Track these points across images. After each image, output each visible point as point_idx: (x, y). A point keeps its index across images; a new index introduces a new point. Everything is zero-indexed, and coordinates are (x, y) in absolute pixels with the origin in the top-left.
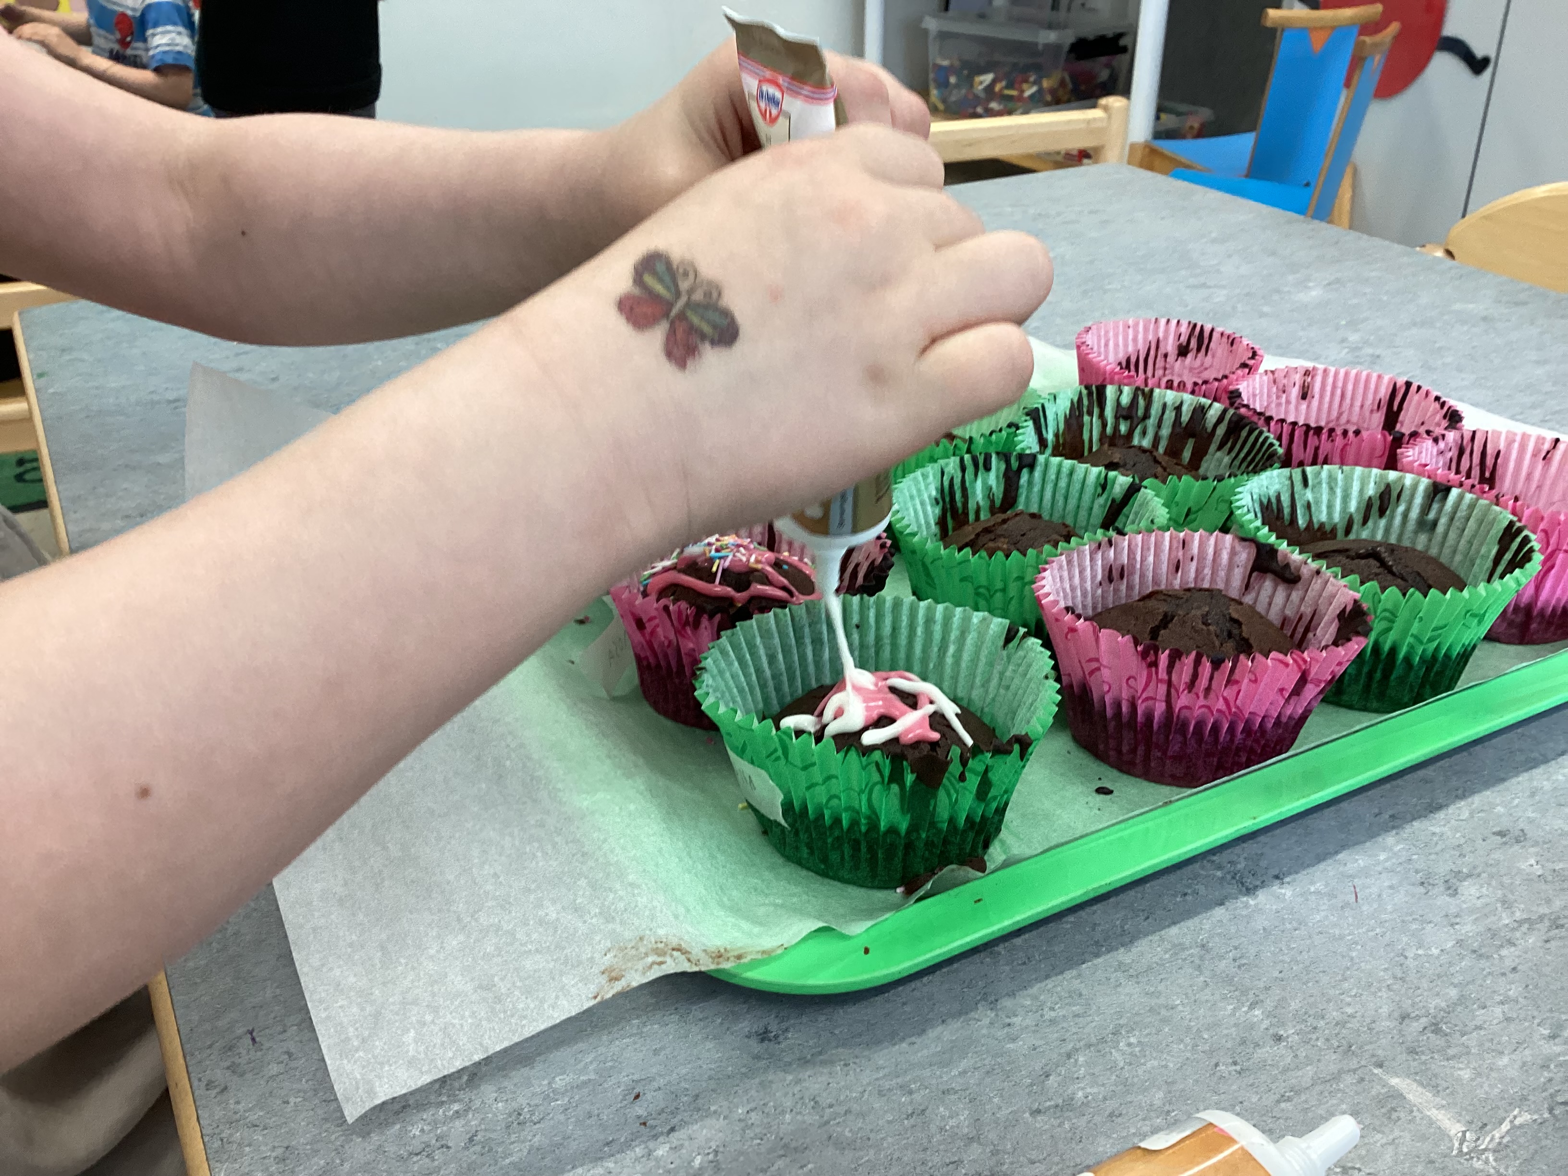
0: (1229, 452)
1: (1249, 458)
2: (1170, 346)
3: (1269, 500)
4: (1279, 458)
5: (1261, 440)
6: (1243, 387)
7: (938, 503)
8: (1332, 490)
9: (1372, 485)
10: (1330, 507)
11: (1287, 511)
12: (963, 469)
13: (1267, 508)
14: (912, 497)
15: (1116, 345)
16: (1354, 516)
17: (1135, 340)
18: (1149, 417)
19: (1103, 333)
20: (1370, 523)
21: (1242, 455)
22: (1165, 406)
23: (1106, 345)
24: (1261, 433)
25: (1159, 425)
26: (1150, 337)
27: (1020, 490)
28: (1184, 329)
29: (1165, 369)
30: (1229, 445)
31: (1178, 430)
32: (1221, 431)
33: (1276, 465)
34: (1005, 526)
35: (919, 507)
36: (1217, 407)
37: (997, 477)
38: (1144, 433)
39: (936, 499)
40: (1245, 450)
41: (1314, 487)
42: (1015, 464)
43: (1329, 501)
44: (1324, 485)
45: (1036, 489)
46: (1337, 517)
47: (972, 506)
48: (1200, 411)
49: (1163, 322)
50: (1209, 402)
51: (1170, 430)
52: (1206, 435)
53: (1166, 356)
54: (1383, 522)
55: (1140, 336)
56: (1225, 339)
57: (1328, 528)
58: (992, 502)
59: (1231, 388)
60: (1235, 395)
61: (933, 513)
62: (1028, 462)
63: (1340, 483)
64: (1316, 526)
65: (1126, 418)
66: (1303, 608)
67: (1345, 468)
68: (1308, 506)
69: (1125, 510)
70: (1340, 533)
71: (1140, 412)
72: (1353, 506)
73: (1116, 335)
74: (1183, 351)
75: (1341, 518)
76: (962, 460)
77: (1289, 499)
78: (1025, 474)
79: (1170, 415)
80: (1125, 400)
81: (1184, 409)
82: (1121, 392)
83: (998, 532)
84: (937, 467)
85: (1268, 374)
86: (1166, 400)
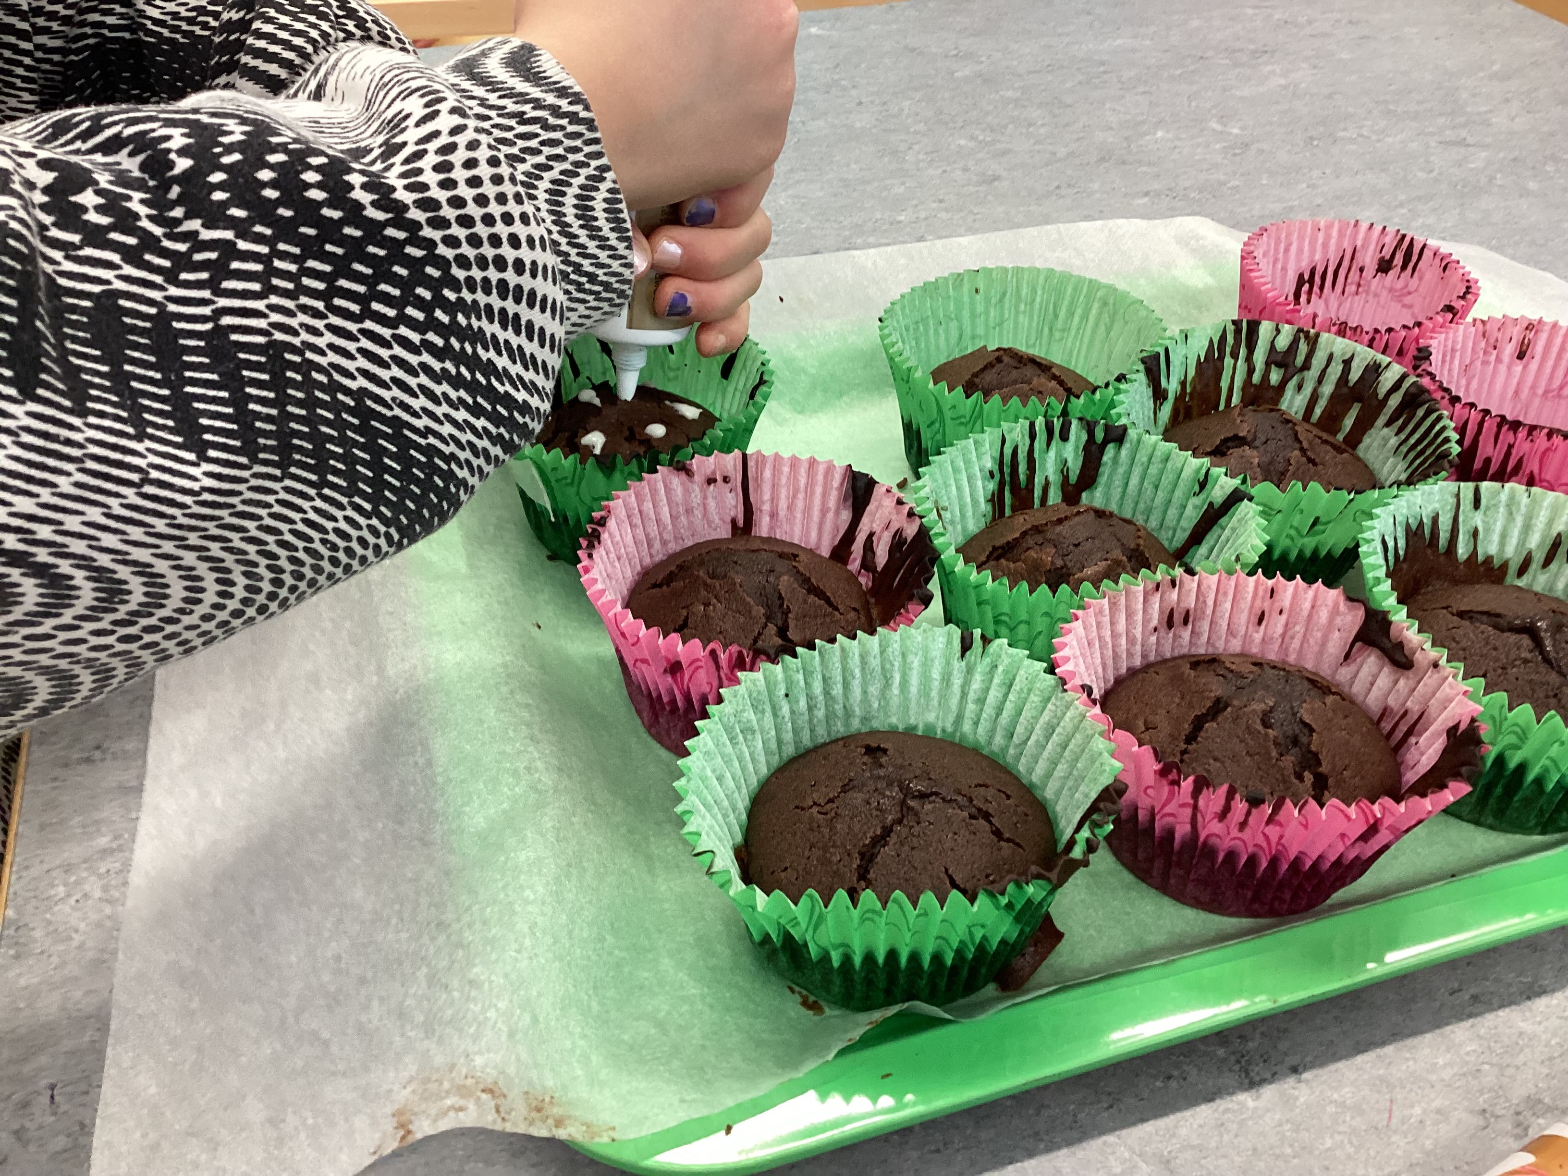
0: (1397, 434)
1: (1419, 448)
2: (1369, 259)
3: (1421, 523)
4: (1450, 462)
5: (1437, 428)
6: (1436, 344)
7: (993, 476)
8: (1509, 515)
9: (1565, 518)
10: (1504, 536)
11: (1444, 537)
12: (1033, 437)
13: (1415, 533)
14: (956, 471)
15: (1300, 250)
16: (1534, 554)
17: (1325, 245)
18: (1308, 369)
19: (1283, 236)
20: (1553, 566)
21: (1413, 440)
22: (1331, 357)
23: (1287, 250)
24: (1439, 418)
25: (1320, 381)
26: (1346, 245)
27: (1101, 469)
28: (1390, 241)
29: (1359, 285)
30: (1400, 422)
31: (1343, 390)
32: (1394, 401)
33: (1444, 474)
34: (1059, 529)
35: (965, 483)
36: (1395, 371)
37: (1077, 447)
38: (1300, 387)
39: (992, 473)
40: (1417, 436)
41: (1487, 508)
42: (1099, 435)
43: (1503, 528)
44: (1502, 510)
45: (1121, 470)
46: (1510, 551)
47: (1039, 481)
48: (1374, 370)
49: (1364, 226)
50: (1389, 359)
51: (1333, 387)
52: (1375, 403)
53: (1362, 270)
55: (1333, 242)
56: (1438, 261)
57: (1497, 563)
58: (1066, 478)
59: (1423, 343)
60: (1423, 355)
61: (985, 487)
62: (1117, 435)
63: (1523, 509)
64: (1480, 558)
65: (1279, 365)
66: (1409, 704)
67: (1534, 489)
68: (1475, 533)
69: (1223, 521)
70: (1513, 569)
71: (1300, 360)
73: (1301, 239)
74: (1384, 266)
75: (1517, 553)
76: (1032, 425)
77: (1450, 522)
78: (1110, 450)
79: (1336, 370)
80: (1283, 343)
81: (1354, 364)
82: (1278, 331)
83: (1049, 535)
84: (997, 434)
85: (1478, 323)
86: (1334, 349)
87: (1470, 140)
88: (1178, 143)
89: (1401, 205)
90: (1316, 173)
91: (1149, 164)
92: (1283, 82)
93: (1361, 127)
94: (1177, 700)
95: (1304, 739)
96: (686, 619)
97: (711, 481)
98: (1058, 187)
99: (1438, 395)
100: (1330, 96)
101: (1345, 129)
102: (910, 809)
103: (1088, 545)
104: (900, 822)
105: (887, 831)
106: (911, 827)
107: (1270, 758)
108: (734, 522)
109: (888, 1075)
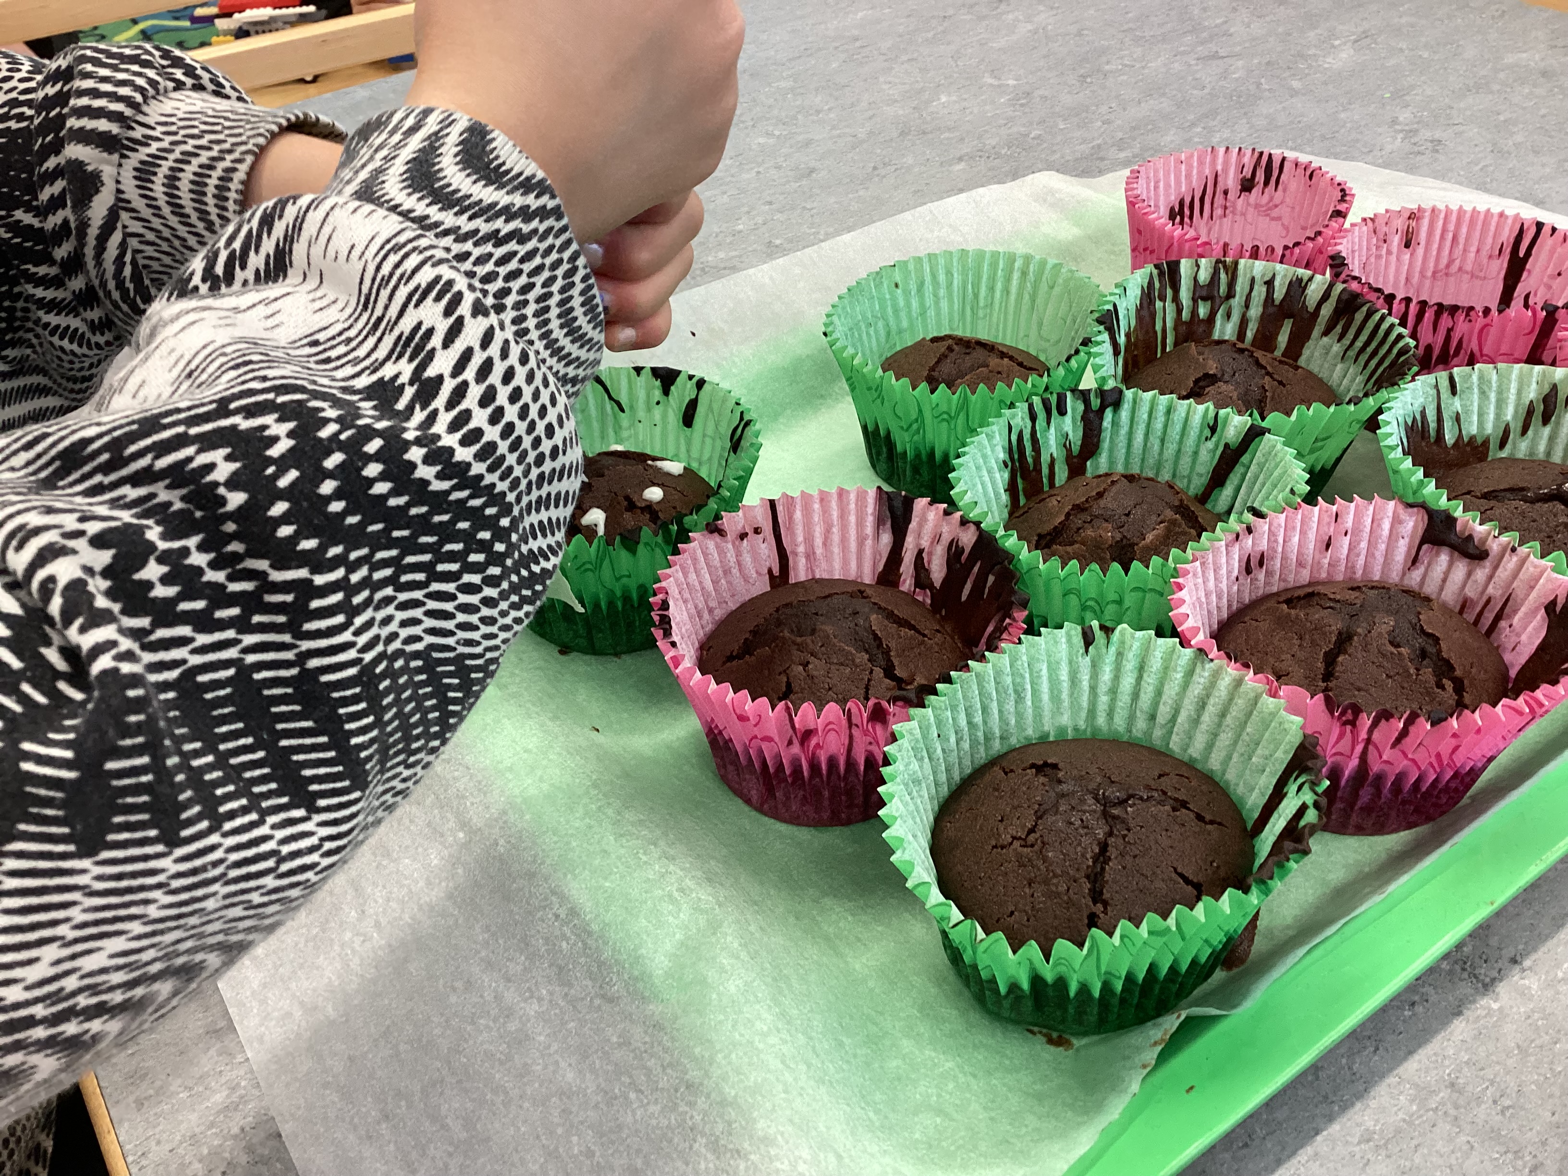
0: (1339, 340)
1: (1370, 350)
2: (1231, 181)
3: (1414, 419)
4: (1415, 357)
6: (1343, 248)
7: (1006, 466)
8: (1483, 393)
9: (1534, 386)
10: (1481, 415)
11: (1433, 425)
12: (1033, 418)
13: (1413, 428)
14: (978, 468)
15: (1167, 186)
16: (1512, 426)
17: (1188, 176)
18: (1233, 296)
20: (1530, 433)
21: (1359, 344)
22: (1253, 280)
23: (1156, 188)
24: (1381, 319)
26: (1207, 171)
27: (1103, 435)
28: (1248, 160)
29: (1226, 208)
30: (1339, 329)
31: (1271, 310)
32: (1326, 311)
33: (1415, 370)
34: (1102, 502)
35: (986, 478)
36: (1319, 280)
37: (1075, 418)
38: (1229, 316)
39: (1005, 463)
40: (1363, 339)
41: (1463, 391)
42: (1095, 403)
43: (1480, 407)
44: (1476, 390)
45: (1124, 431)
46: (1489, 429)
47: (1045, 459)
48: (1298, 287)
49: (1222, 150)
50: (1308, 273)
51: (1261, 309)
52: (1306, 316)
53: (1226, 193)
54: (1547, 431)
55: (1195, 172)
56: (1300, 171)
57: (1479, 441)
58: (1069, 450)
59: (1331, 250)
60: (1337, 263)
61: (1002, 478)
62: (1112, 399)
63: (1494, 385)
64: (1466, 439)
65: (1204, 299)
67: (1500, 366)
68: (1458, 418)
69: (1245, 459)
70: (1493, 445)
71: (1223, 289)
72: (1509, 414)
73: (1167, 175)
74: (1247, 186)
75: (1495, 427)
76: (1031, 407)
77: (1435, 412)
78: (1109, 414)
79: (1260, 291)
80: (1204, 276)
81: (1277, 283)
82: (1198, 266)
83: (1096, 511)
84: (1002, 422)
85: (1369, 222)
86: (1255, 273)
87: (1222, 53)
88: (965, 104)
89: (1193, 125)
90: (1104, 109)
91: (949, 129)
92: (1029, 27)
93: (1122, 58)
94: (1297, 642)
95: (1432, 650)
96: (789, 685)
97: (743, 536)
98: (875, 168)
99: (1373, 296)
100: (1079, 34)
101: (1108, 63)
102: (1115, 817)
103: (1138, 512)
104: (1110, 834)
105: (1104, 847)
106: (1124, 836)
107: (1410, 675)
108: (770, 571)
109: (1192, 1088)
